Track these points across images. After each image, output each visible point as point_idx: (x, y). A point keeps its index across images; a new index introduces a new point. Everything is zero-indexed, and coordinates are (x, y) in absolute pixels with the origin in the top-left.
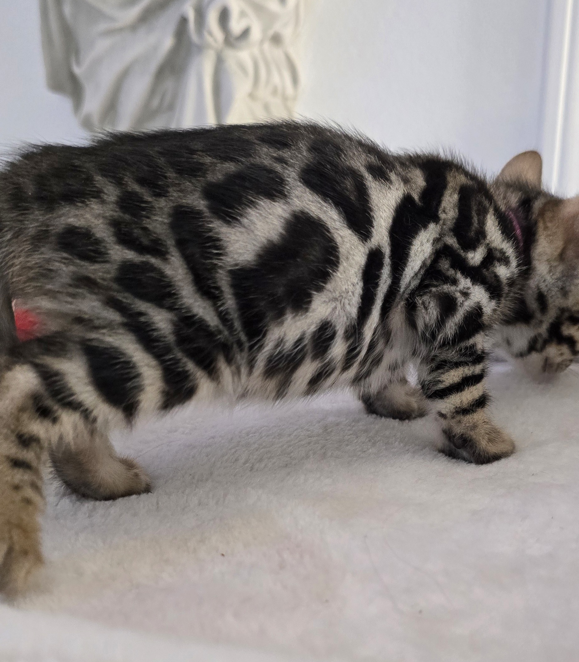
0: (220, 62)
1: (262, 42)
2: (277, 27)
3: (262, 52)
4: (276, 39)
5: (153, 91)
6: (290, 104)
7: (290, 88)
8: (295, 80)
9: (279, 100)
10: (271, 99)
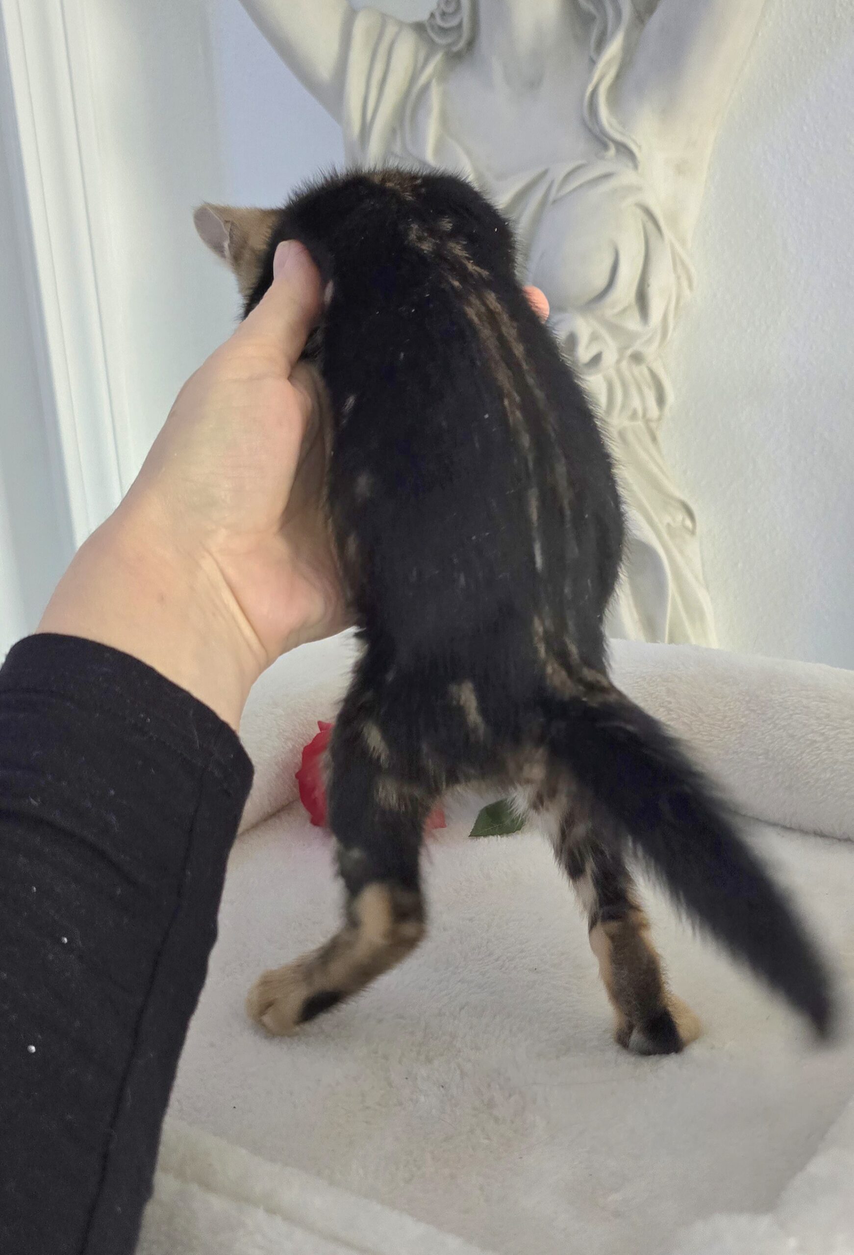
1: (619, 361)
2: (637, 346)
3: (619, 371)
4: (637, 358)
6: (653, 425)
7: (653, 410)
8: (661, 400)
9: (640, 423)
10: (626, 423)
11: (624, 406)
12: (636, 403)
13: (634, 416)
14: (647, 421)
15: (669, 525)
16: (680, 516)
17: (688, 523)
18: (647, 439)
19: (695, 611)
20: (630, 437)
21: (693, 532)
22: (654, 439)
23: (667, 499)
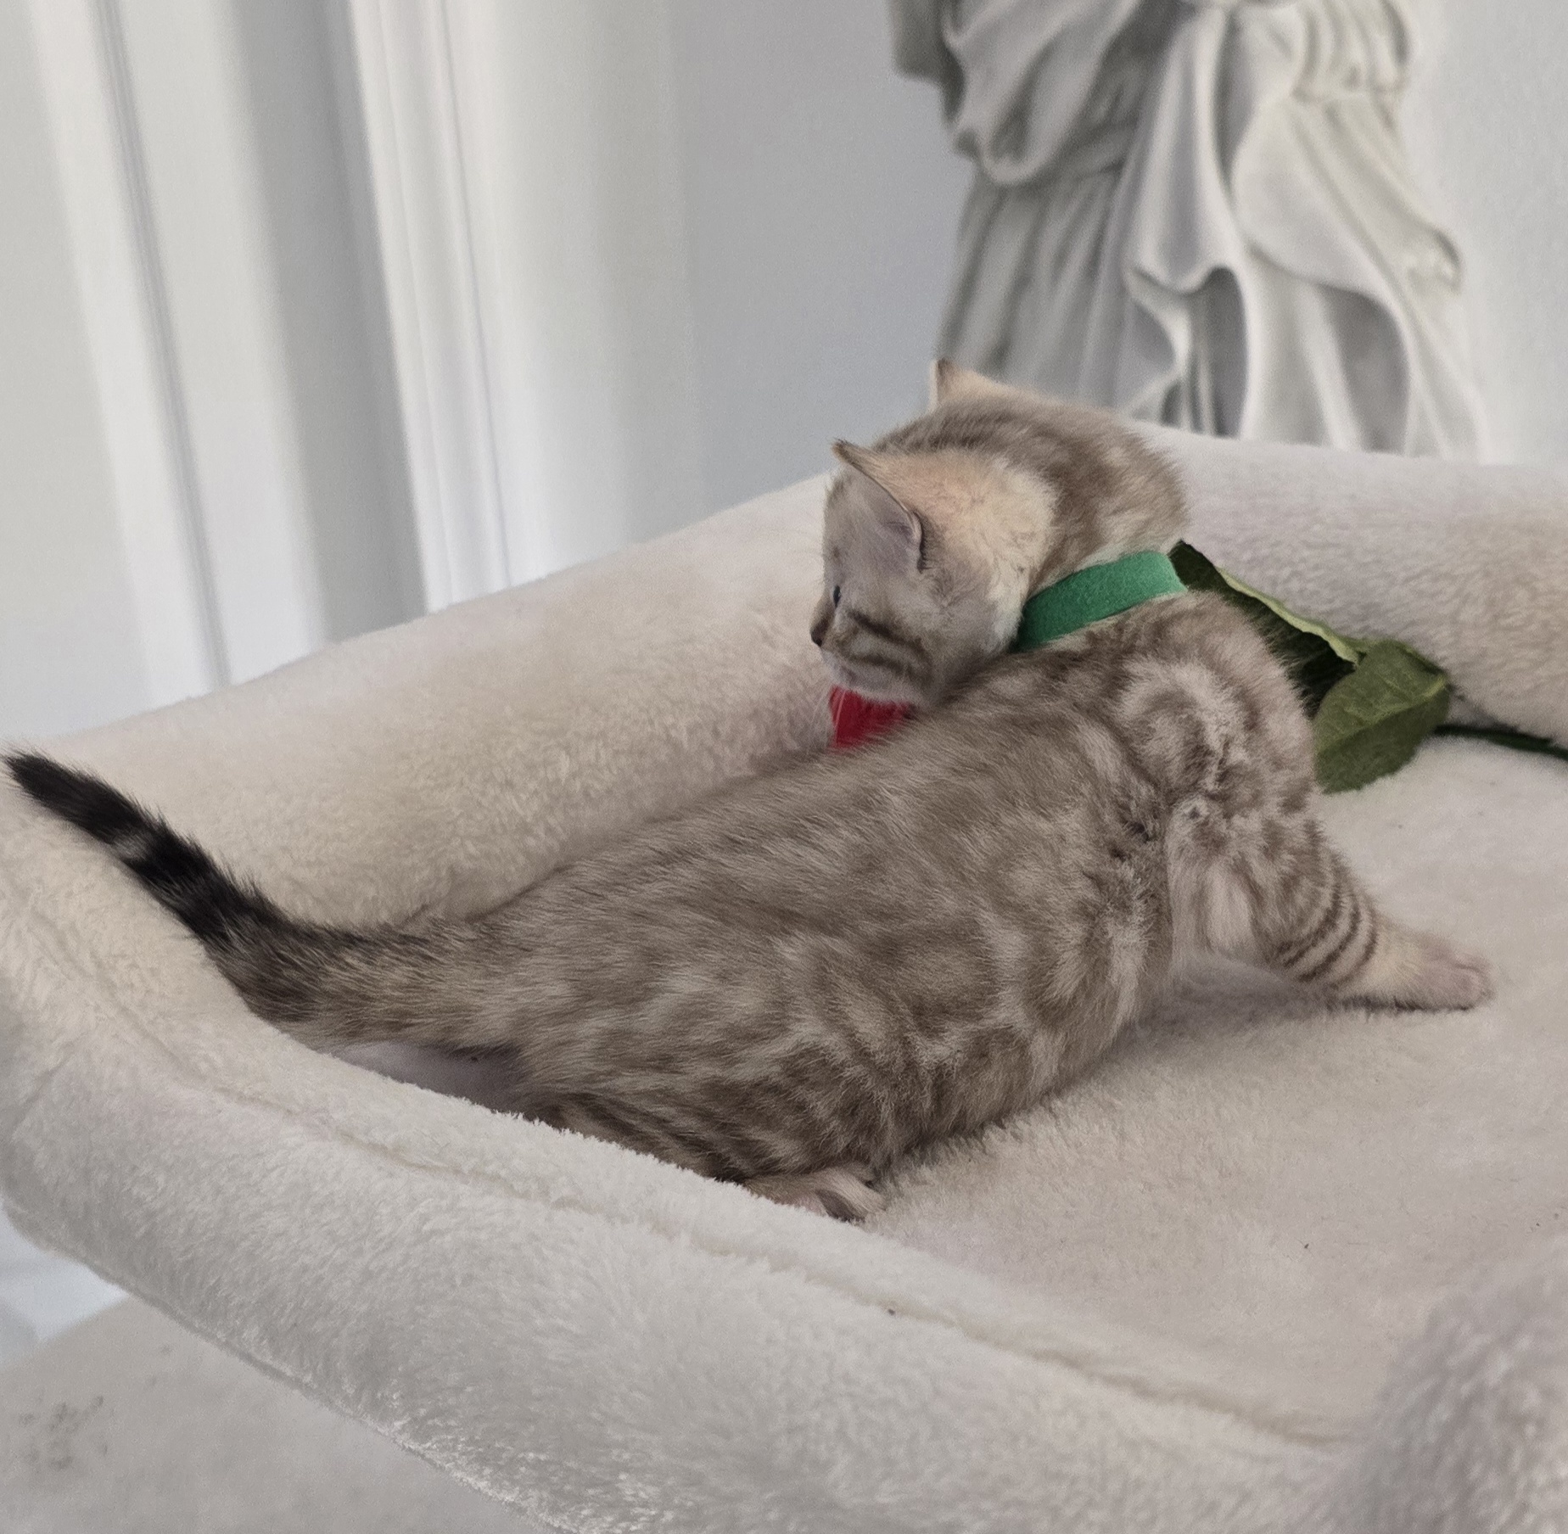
0: (1233, 31)
5: (1097, 91)
6: (1388, 98)
7: (1387, 68)
8: (1401, 50)
9: (1362, 96)
10: (1342, 95)
11: (1336, 62)
12: (1356, 54)
13: (1352, 80)
14: (1377, 90)
15: (1413, 274)
16: (1433, 257)
17: (1447, 269)
18: (1375, 122)
19: (1457, 422)
20: (1347, 117)
21: (1455, 285)
22: (1388, 121)
23: (1412, 227)
